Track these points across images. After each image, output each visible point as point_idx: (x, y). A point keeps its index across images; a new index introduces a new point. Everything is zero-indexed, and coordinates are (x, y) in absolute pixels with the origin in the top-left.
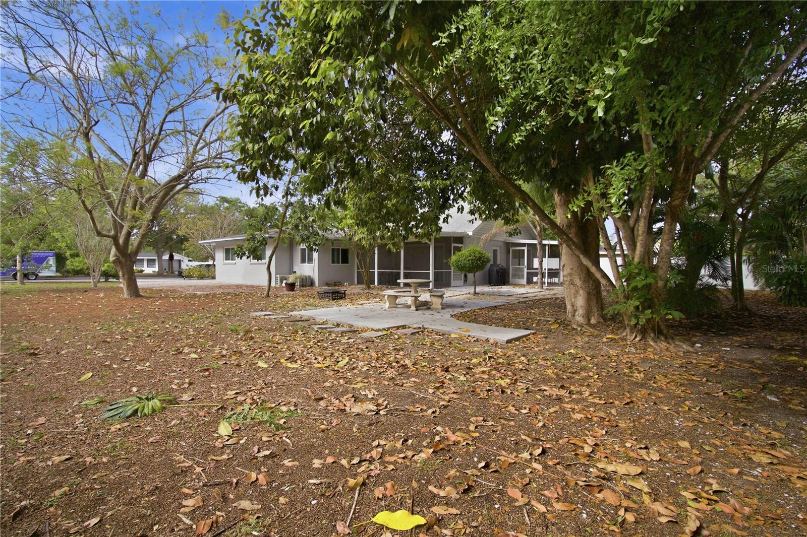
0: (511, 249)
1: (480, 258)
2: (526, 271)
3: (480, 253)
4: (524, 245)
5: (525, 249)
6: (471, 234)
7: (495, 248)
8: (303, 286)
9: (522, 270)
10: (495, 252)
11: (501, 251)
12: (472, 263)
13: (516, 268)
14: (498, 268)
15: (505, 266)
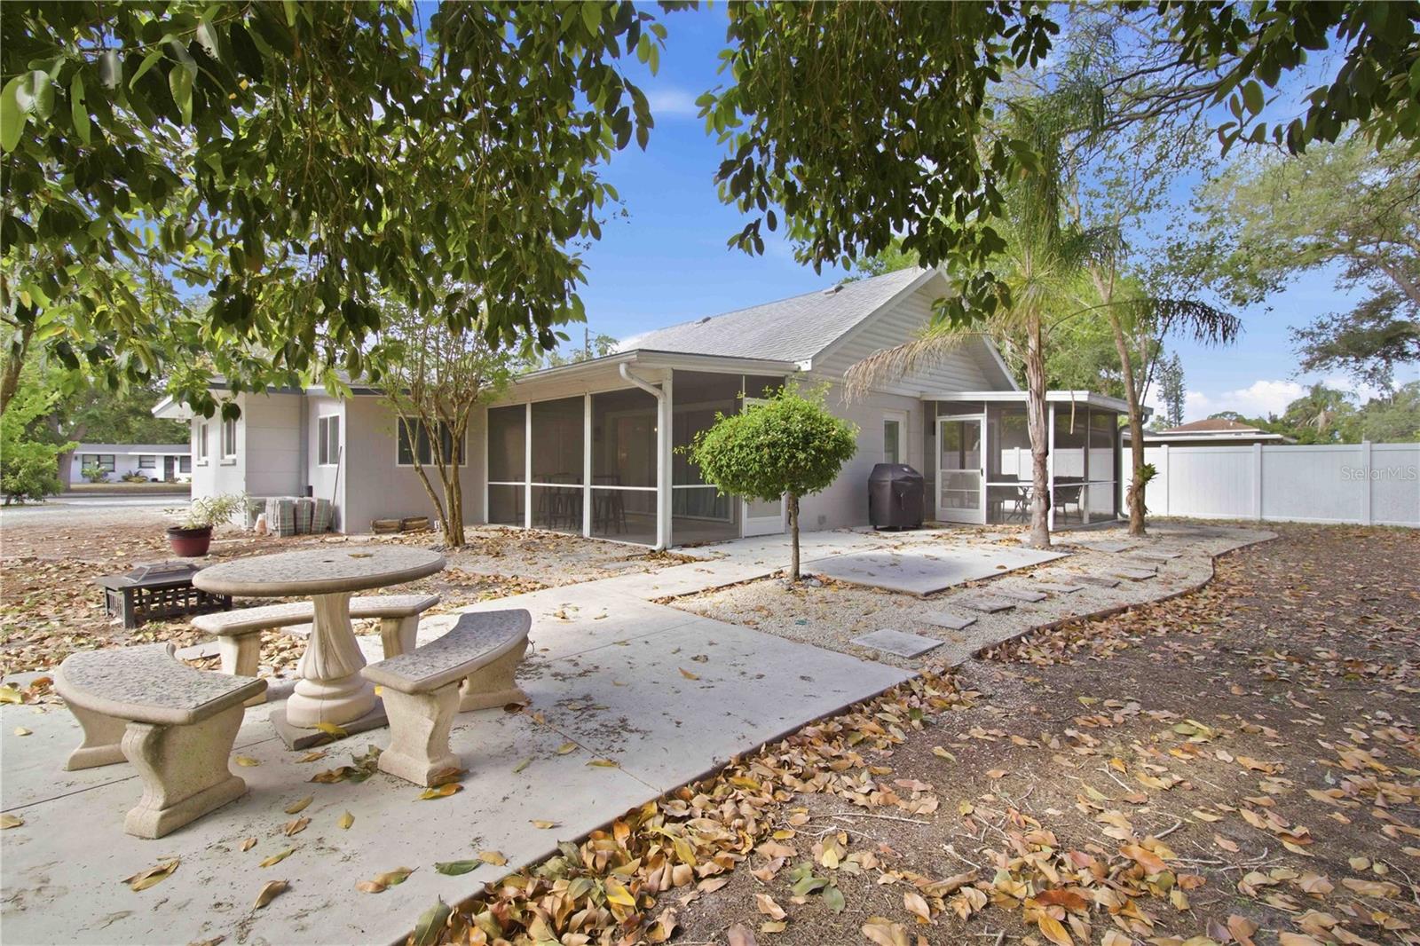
0: (939, 420)
1: (807, 438)
2: (983, 483)
3: (809, 417)
4: (976, 407)
5: (982, 418)
6: (806, 366)
7: (892, 417)
8: (297, 532)
9: (972, 482)
10: (891, 429)
11: (908, 425)
12: (774, 460)
13: (954, 475)
14: (899, 476)
15: (919, 468)
